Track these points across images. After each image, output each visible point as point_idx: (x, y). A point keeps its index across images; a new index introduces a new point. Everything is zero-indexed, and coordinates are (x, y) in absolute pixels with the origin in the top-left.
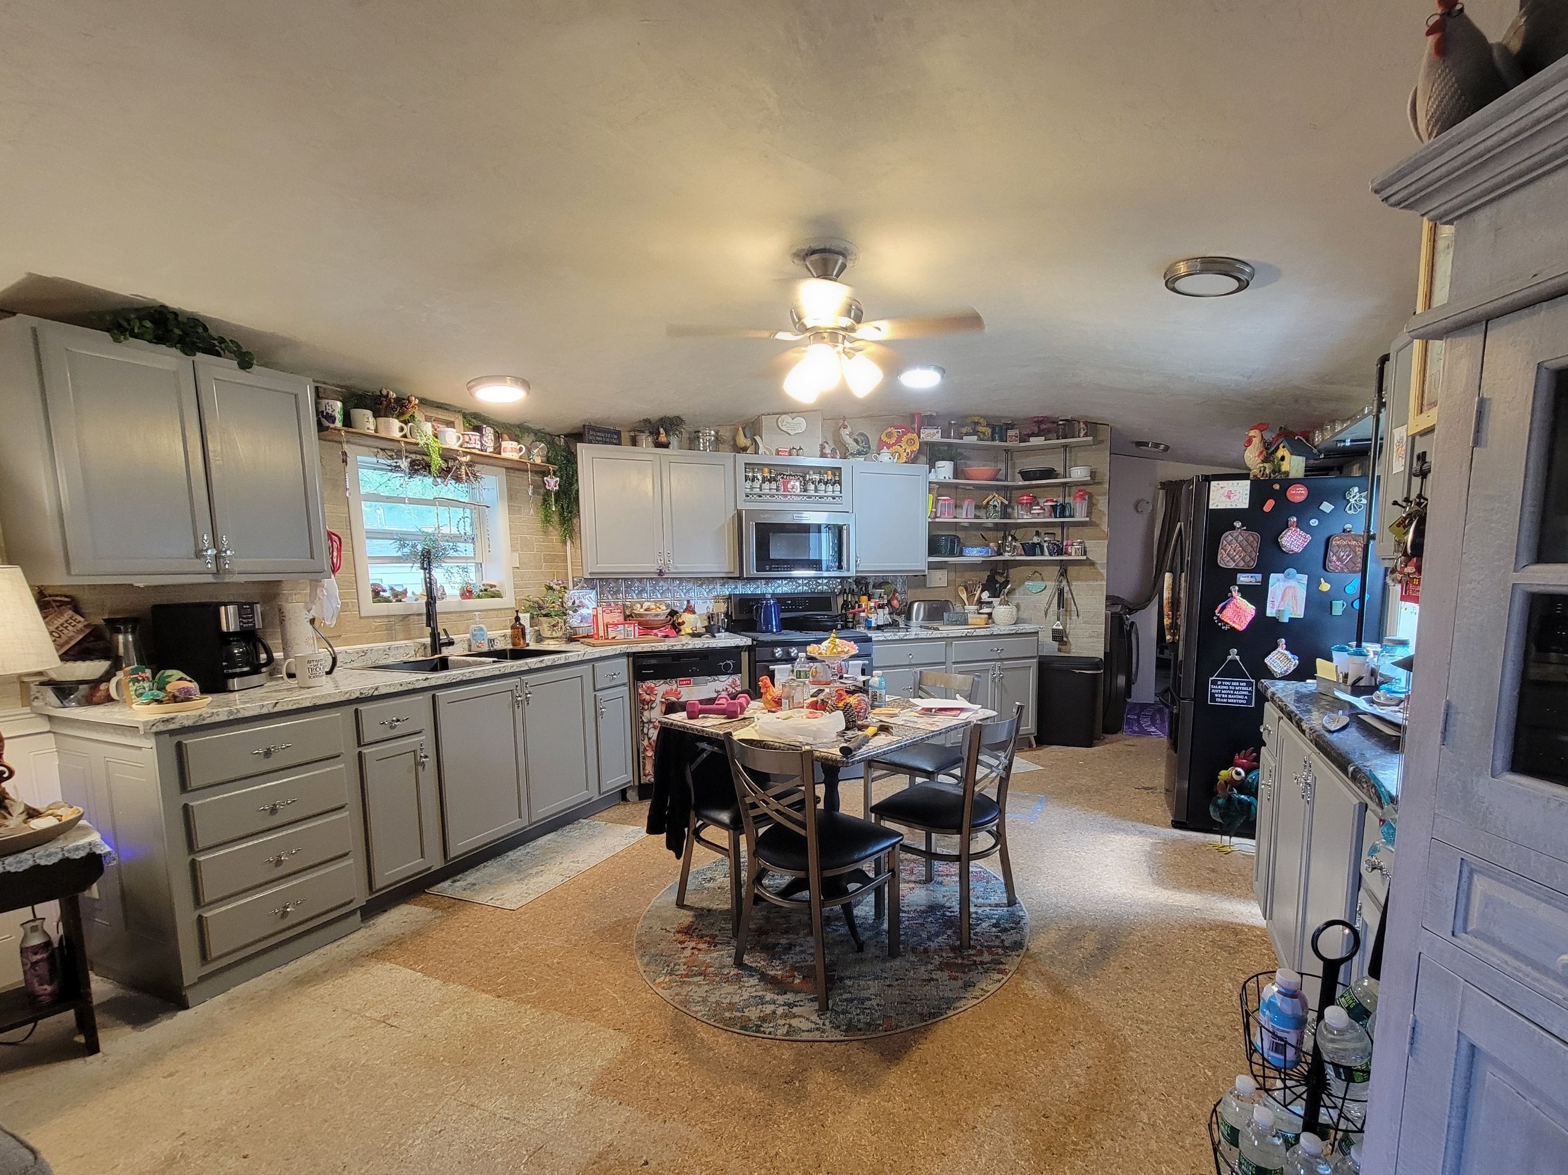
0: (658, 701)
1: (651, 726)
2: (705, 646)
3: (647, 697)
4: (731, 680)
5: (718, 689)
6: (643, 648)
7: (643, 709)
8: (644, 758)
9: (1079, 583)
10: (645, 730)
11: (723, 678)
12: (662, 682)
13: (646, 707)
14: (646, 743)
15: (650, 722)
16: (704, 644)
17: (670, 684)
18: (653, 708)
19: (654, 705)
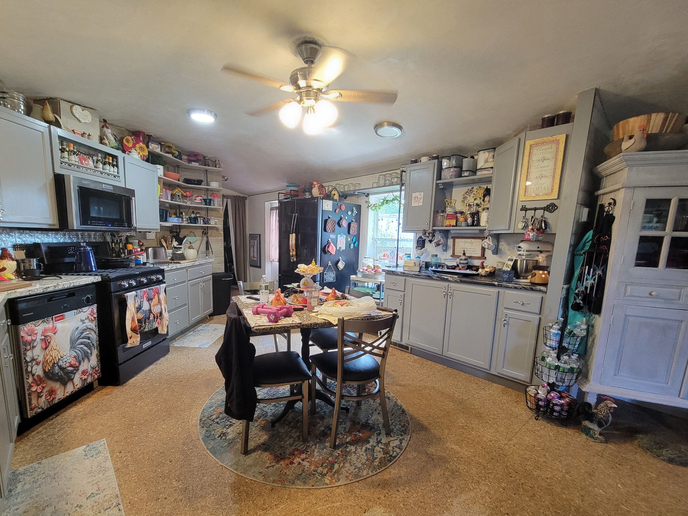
0: (38, 340)
1: (34, 363)
2: (72, 285)
3: (29, 338)
4: (90, 310)
5: (82, 318)
6: (22, 292)
7: (26, 350)
8: (30, 395)
9: (212, 238)
10: (29, 369)
11: (85, 309)
12: (41, 321)
13: (29, 347)
14: (30, 380)
15: (33, 360)
16: (70, 284)
17: (48, 322)
18: (35, 347)
19: (35, 344)
